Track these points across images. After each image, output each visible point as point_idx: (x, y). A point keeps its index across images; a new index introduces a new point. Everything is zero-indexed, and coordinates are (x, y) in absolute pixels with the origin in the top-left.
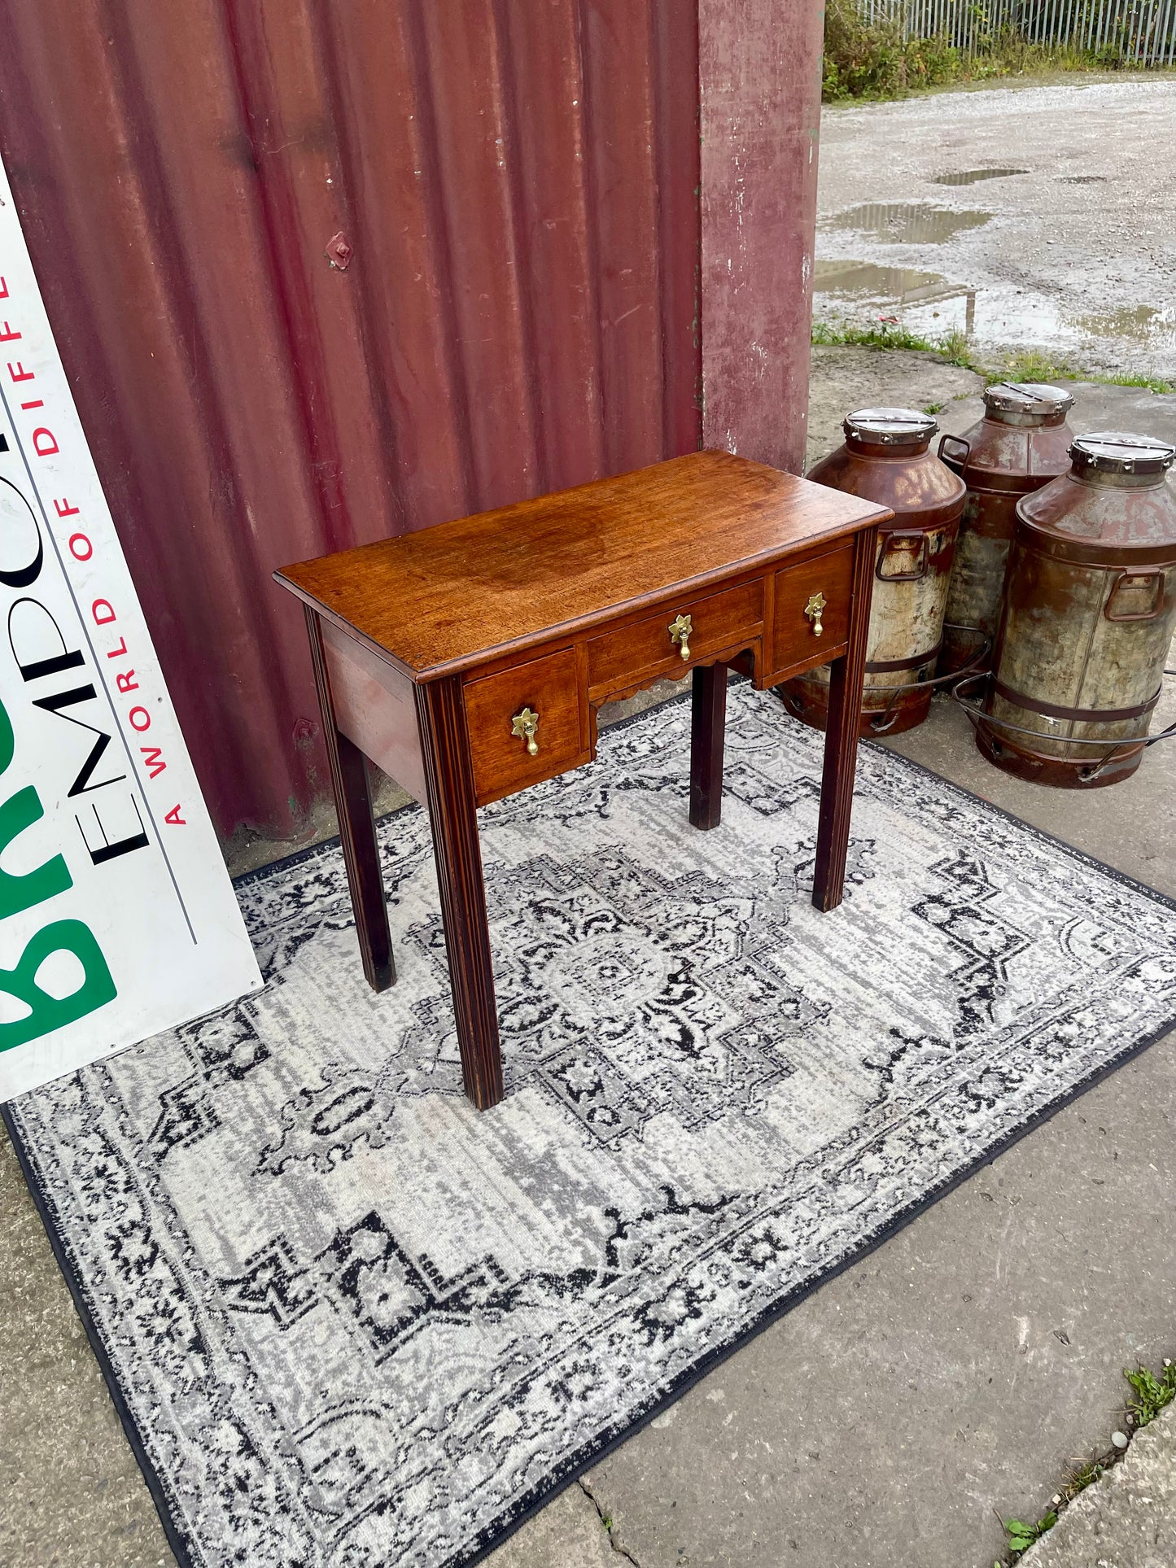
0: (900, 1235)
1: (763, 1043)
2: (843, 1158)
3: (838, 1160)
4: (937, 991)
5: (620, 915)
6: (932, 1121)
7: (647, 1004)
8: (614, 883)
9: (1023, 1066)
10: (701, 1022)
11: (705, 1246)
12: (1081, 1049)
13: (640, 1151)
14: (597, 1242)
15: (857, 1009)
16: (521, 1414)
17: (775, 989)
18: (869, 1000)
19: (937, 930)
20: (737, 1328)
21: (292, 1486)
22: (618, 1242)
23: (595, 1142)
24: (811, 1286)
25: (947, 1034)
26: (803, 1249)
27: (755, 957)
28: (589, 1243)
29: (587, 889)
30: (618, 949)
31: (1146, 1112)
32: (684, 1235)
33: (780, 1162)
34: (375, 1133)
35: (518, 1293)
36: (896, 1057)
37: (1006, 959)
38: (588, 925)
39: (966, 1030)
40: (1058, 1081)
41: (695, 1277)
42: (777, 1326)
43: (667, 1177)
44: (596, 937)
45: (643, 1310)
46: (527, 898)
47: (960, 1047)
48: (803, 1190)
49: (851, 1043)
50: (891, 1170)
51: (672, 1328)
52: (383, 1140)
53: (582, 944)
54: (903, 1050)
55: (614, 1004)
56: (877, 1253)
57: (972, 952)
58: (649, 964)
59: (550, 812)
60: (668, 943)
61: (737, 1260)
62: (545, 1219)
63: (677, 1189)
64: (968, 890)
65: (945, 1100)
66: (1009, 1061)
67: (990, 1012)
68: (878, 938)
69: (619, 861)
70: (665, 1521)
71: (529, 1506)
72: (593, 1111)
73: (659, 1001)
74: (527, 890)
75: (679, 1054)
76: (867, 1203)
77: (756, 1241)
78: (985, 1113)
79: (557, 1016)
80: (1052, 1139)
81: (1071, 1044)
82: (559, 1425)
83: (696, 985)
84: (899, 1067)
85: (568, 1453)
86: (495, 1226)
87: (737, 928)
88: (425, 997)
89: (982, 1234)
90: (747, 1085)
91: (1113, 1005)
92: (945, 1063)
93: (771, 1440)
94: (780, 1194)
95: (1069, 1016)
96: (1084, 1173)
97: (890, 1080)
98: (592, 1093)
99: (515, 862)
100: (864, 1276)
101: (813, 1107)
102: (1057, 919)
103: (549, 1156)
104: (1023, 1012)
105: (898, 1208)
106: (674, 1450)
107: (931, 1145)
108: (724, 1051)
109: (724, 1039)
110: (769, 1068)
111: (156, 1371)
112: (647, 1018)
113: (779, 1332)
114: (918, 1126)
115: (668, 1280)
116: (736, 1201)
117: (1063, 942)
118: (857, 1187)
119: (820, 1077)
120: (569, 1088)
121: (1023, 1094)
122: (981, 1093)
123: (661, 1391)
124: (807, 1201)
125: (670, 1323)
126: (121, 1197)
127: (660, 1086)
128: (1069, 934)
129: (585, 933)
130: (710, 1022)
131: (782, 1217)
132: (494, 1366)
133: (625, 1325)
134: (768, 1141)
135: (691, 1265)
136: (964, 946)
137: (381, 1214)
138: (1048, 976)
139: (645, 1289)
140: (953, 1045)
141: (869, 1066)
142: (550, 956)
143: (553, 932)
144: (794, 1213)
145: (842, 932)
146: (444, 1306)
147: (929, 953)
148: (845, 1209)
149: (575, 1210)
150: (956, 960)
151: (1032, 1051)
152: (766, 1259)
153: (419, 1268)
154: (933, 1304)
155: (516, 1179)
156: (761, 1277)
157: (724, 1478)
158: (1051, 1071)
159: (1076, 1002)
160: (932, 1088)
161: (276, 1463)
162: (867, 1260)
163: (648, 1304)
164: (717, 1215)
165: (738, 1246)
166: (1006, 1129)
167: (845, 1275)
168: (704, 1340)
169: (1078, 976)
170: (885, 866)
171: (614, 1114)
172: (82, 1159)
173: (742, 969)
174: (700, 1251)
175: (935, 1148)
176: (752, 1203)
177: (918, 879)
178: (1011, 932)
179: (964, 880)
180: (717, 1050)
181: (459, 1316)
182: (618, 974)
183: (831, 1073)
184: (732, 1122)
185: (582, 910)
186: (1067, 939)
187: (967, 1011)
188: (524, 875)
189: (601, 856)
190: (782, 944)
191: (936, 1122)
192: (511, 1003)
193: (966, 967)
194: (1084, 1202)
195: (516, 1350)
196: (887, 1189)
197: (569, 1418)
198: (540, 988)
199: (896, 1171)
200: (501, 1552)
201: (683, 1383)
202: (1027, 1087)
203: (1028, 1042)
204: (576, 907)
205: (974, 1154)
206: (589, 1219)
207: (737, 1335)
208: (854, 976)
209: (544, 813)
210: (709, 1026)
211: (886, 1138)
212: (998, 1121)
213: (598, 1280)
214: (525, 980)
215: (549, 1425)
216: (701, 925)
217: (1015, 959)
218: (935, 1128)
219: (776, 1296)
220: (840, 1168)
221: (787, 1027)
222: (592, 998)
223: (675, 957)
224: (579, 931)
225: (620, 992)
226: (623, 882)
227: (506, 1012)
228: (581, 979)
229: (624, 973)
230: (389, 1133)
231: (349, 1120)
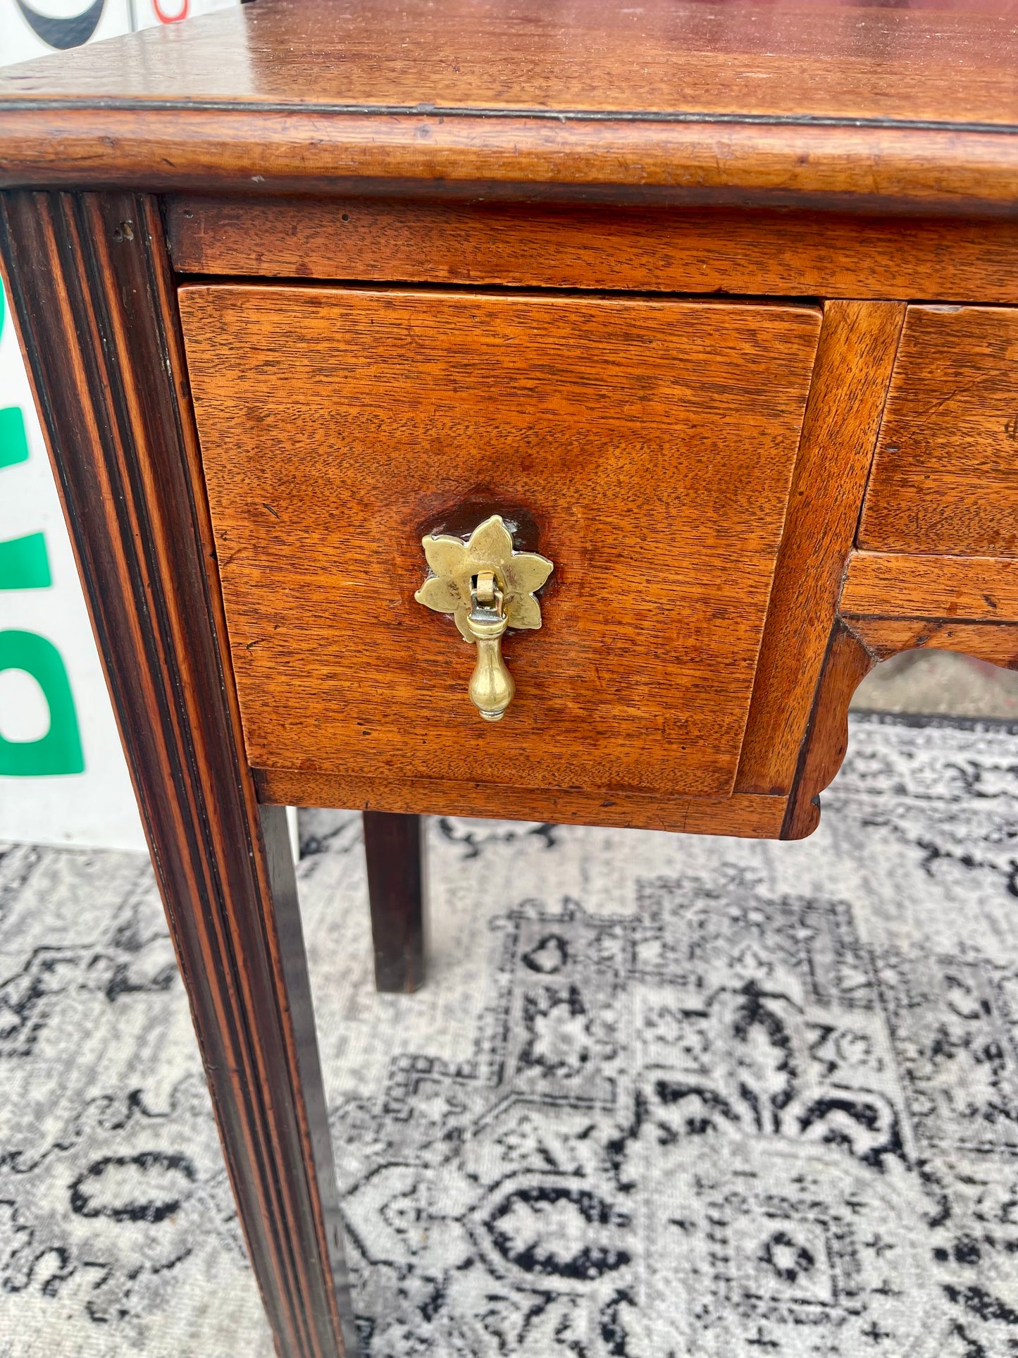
5: (907, 1131)
8: (941, 1048)
29: (875, 1025)
30: (845, 1212)
34: (120, 1277)
38: (822, 1108)
44: (820, 1150)
46: (750, 971)
52: (114, 1310)
53: (781, 1145)
58: (889, 1303)
59: (914, 829)
60: (965, 1277)
69: (986, 1006)
74: (764, 955)
79: (605, 1287)
88: (431, 1051)
99: (783, 888)
129: (805, 1123)
142: (698, 1127)
143: (746, 1076)
182: (802, 1279)
185: (832, 1067)
188: (780, 920)
189: (953, 971)
192: (551, 1182)
198: (626, 1188)
204: (828, 1052)
209: (903, 824)
214: (616, 1147)
222: (708, 1299)
223: (959, 1329)
224: (795, 1109)
225: (775, 1331)
226: (963, 1056)
227: (524, 1195)
228: (719, 1232)
229: (817, 1286)
230: (134, 1303)
231: (117, 1215)
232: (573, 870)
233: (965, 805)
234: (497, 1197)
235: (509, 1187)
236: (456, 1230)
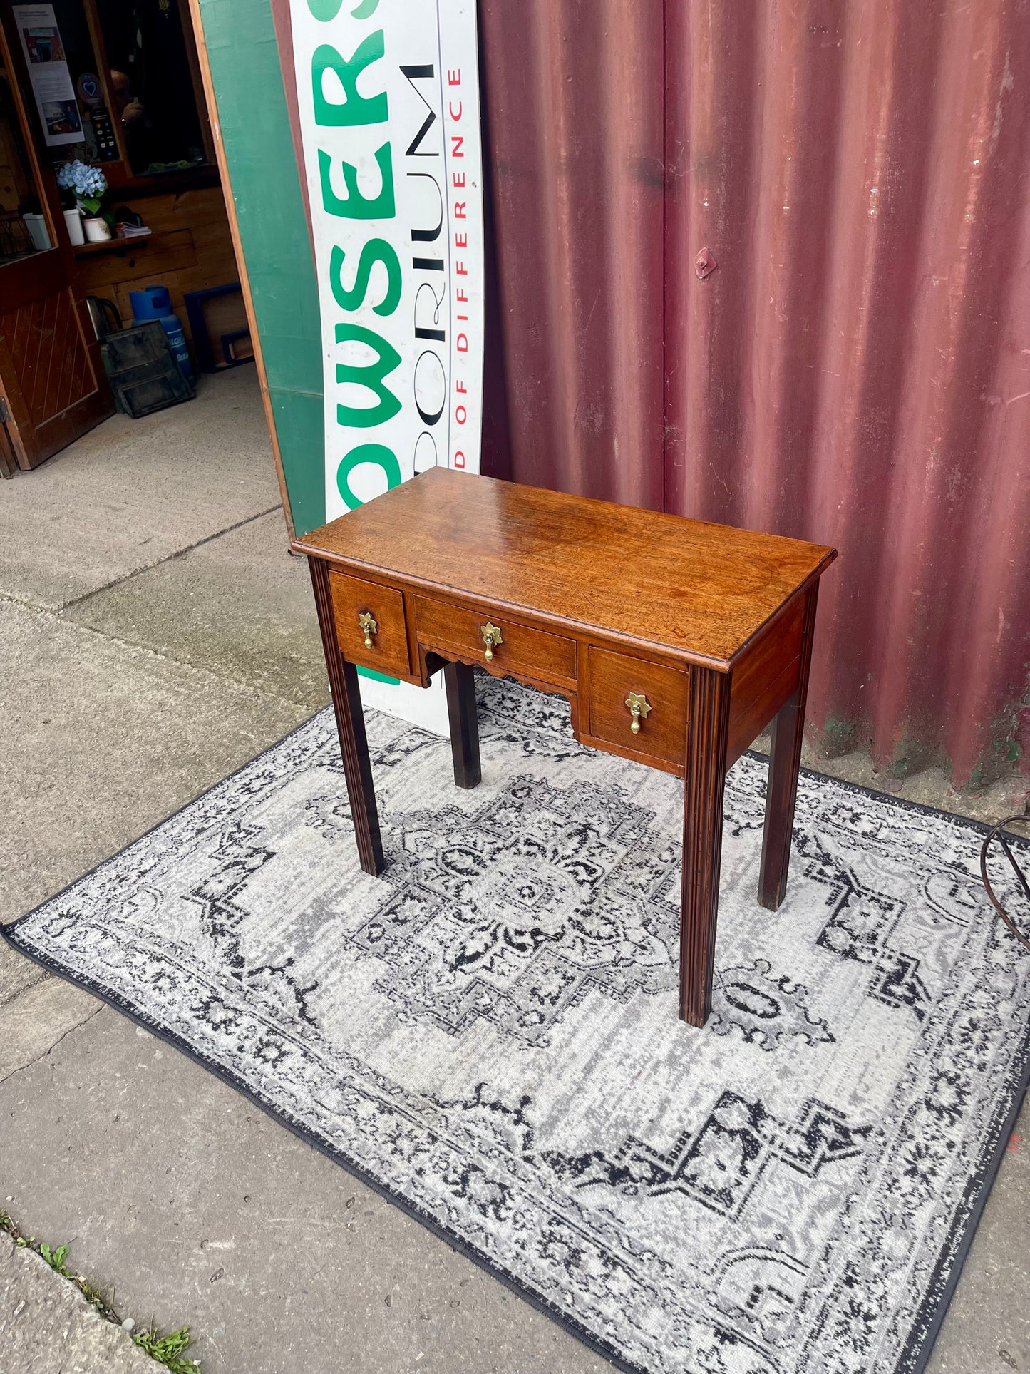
0: (300, 1141)
1: (481, 1008)
2: (368, 1087)
3: (365, 1084)
4: (603, 1130)
5: (601, 880)
6: (427, 1147)
7: (498, 926)
8: (640, 864)
9: (522, 1221)
10: (492, 962)
11: (271, 1020)
12: (567, 1278)
13: (348, 962)
14: (267, 961)
15: (550, 1069)
16: (144, 964)
17: (553, 1003)
18: (566, 1077)
19: (704, 1120)
20: (206, 1053)
21: (122, 898)
22: (268, 971)
23: (351, 935)
24: (243, 1088)
25: (540, 1146)
26: (276, 1078)
27: (588, 980)
28: (265, 957)
29: (623, 851)
30: (557, 890)
31: (495, 1350)
32: (279, 1005)
33: (355, 1048)
35: (223, 935)
36: (494, 1107)
37: (686, 1193)
38: (577, 864)
39: (554, 1163)
40: (509, 1255)
41: (245, 1021)
42: (212, 1077)
43: (325, 983)
44: (565, 873)
45: (216, 999)
46: (594, 821)
47: (528, 1160)
48: (330, 1067)
49: (503, 1070)
50: (362, 1124)
51: (204, 1017)
53: (554, 868)
54: (505, 1111)
55: (492, 905)
56: (280, 1128)
57: (682, 1156)
58: (547, 913)
60: (579, 918)
61: (261, 1040)
62: (280, 930)
63: (317, 991)
64: (796, 1144)
65: (453, 1155)
66: (524, 1207)
67: (590, 1183)
68: (663, 1070)
69: (674, 860)
70: (78, 1051)
71: (93, 988)
72: (379, 926)
73: (506, 931)
74: (603, 818)
75: (451, 958)
76: (325, 1112)
77: (279, 1048)
78: (447, 1191)
79: (466, 878)
80: (432, 1255)
81: (572, 1268)
82: (136, 983)
83: (535, 949)
84: (485, 1112)
85: (119, 992)
86: (272, 909)
87: (622, 959)
88: (460, 807)
89: (311, 1204)
90: (431, 1009)
91: (656, 1313)
92: (502, 1149)
93: (129, 1092)
94: (323, 1052)
95: (615, 1264)
96: (397, 1288)
97: (466, 1107)
98: (395, 920)
100: (258, 1123)
101: (419, 1056)
102: (792, 1243)
103: (333, 916)
104: (605, 1217)
105: (325, 1135)
106: (121, 1043)
107: (396, 1149)
108: (464, 986)
109: (478, 981)
110: (455, 1020)
111: (185, 824)
112: (484, 929)
113: (207, 1080)
114: (416, 1137)
115: (241, 1006)
116: (313, 1028)
117: (747, 1252)
118: (339, 1103)
119: (454, 1056)
120: (397, 907)
121: (481, 1223)
122: (471, 1184)
123: (159, 1023)
124: (320, 1070)
125: (207, 1016)
126: (290, 764)
127: (413, 955)
128: (766, 1258)
129: (567, 865)
130: (495, 968)
131: (303, 1059)
132: (174, 941)
133: (205, 994)
134: (376, 1034)
135: (253, 1015)
136: (688, 1148)
137: (275, 857)
138: (675, 1239)
139: (232, 996)
140: (528, 1153)
141: (478, 1088)
142: (531, 854)
143: (560, 847)
144: (308, 1065)
145: (657, 1039)
146: (213, 905)
147: (660, 1117)
148: (316, 1098)
149: (289, 942)
150: (662, 1143)
151: (546, 1228)
152: (264, 1057)
153: (239, 886)
154: (239, 1176)
155: (311, 906)
156: (248, 1058)
157: (104, 1073)
158: (523, 1247)
159: (642, 1270)
160: (464, 1142)
161: (134, 887)
162: (273, 1122)
163: (222, 1001)
164: (299, 1019)
165: (272, 1038)
166: (431, 1210)
167: (256, 1110)
168: (196, 1037)
169: (691, 1272)
170: (791, 1057)
171: (378, 938)
172: (312, 739)
173: (569, 975)
174: (266, 1017)
175: (393, 1153)
176: (312, 1037)
177: (788, 1092)
178: (737, 1194)
179: (812, 1138)
180: (463, 980)
181: (207, 915)
182: (527, 898)
183: (462, 1062)
184: (392, 1007)
185: (593, 855)
186: (756, 1257)
187: (585, 1161)
188: (622, 810)
190: (615, 995)
191: (425, 1151)
192: (471, 850)
193: (654, 1153)
194: (361, 1288)
195: (184, 947)
196: (341, 1123)
197: (140, 986)
198: (493, 860)
199: (363, 1128)
200: (73, 988)
201: (166, 1035)
202: (491, 1224)
203: (559, 1223)
204: (596, 851)
205: (393, 1186)
206: (283, 951)
207: (201, 1054)
208: (597, 1057)
210: (489, 969)
211: (395, 1114)
212: (439, 1202)
213: (237, 970)
214: (499, 850)
215: (137, 978)
216: (614, 934)
217: (688, 1200)
218: (416, 1150)
219: (233, 1069)
220: (358, 1088)
221: (508, 1021)
222: (493, 892)
223: (563, 927)
224: (568, 861)
225: (506, 905)
226: (646, 870)
227: (460, 850)
228: (512, 879)
229: (530, 902)
230: (335, 836)
231: (343, 816)
232: (556, 770)
233: (752, 798)
234: (452, 848)
235: (457, 847)
236: (434, 851)
